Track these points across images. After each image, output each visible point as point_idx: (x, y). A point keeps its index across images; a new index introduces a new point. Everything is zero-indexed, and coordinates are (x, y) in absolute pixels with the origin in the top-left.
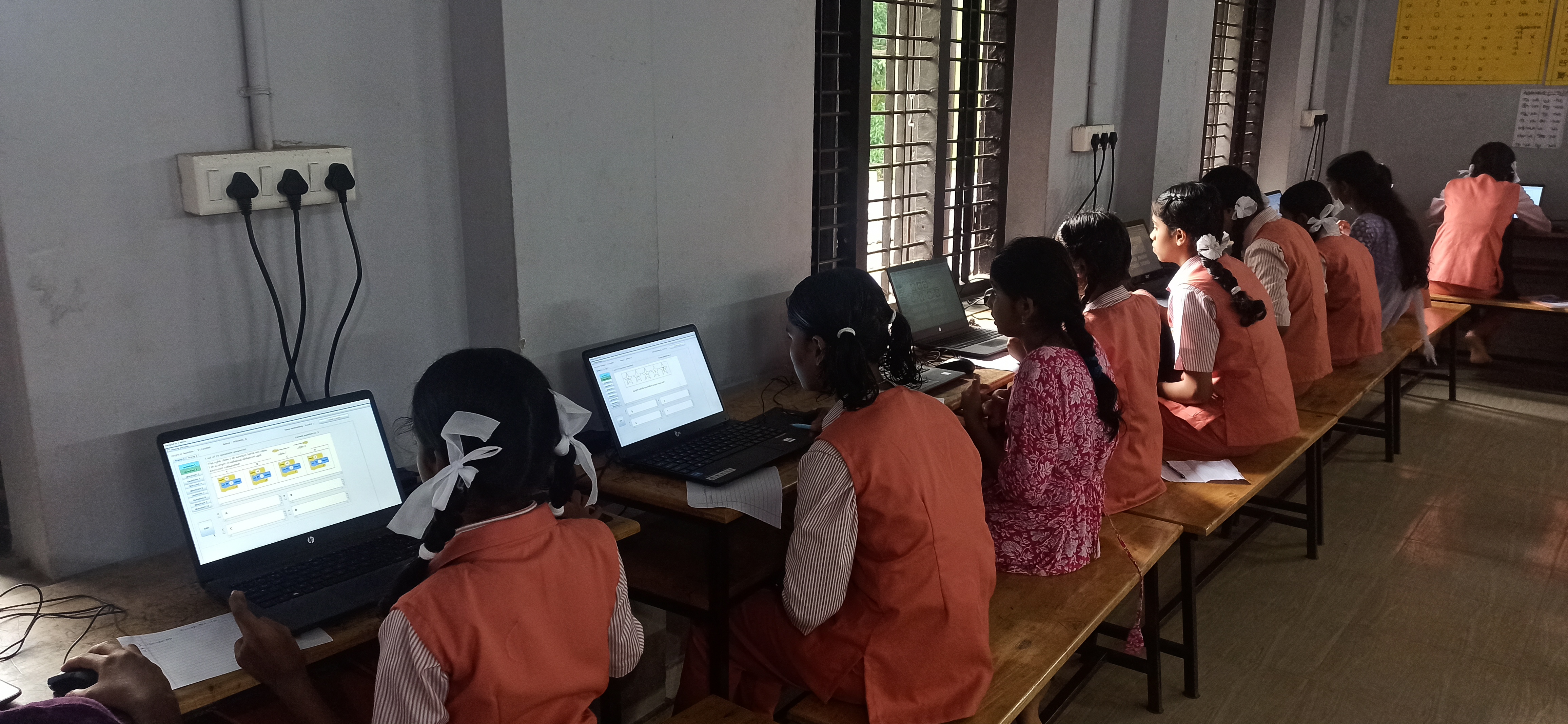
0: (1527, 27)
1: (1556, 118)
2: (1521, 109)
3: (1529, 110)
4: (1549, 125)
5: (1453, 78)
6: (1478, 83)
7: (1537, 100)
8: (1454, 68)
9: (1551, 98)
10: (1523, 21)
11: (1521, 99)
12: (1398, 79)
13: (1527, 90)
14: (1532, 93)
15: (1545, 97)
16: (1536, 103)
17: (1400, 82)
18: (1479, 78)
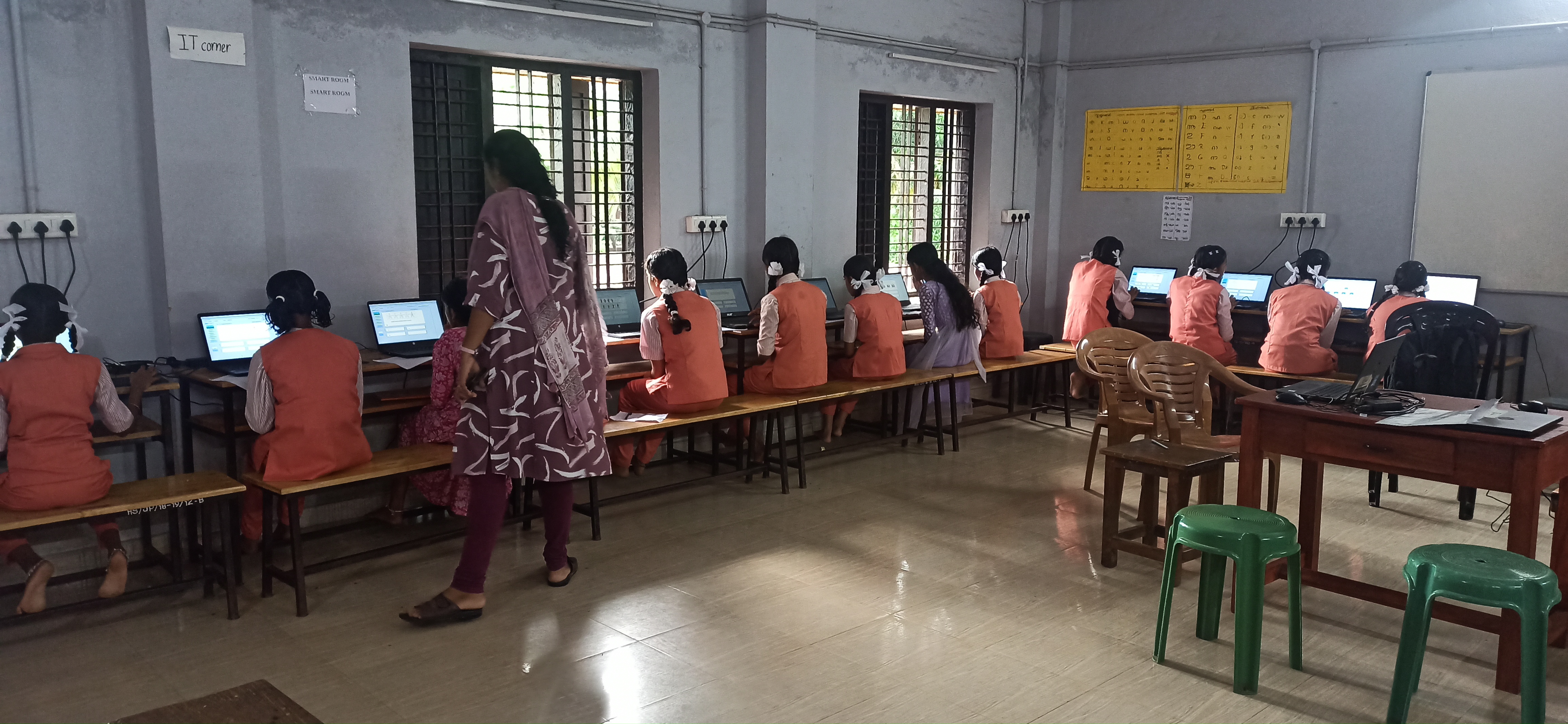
0: (1164, 149)
1: (1187, 217)
2: (1164, 211)
3: (1169, 211)
4: (1181, 223)
5: (1121, 187)
6: (1136, 190)
7: (1174, 204)
8: (1122, 179)
9: (1183, 202)
10: (1162, 144)
11: (1164, 203)
12: (1087, 187)
13: (1167, 196)
14: (1170, 198)
15: (1179, 202)
16: (1173, 206)
17: (1089, 189)
18: (1137, 186)
